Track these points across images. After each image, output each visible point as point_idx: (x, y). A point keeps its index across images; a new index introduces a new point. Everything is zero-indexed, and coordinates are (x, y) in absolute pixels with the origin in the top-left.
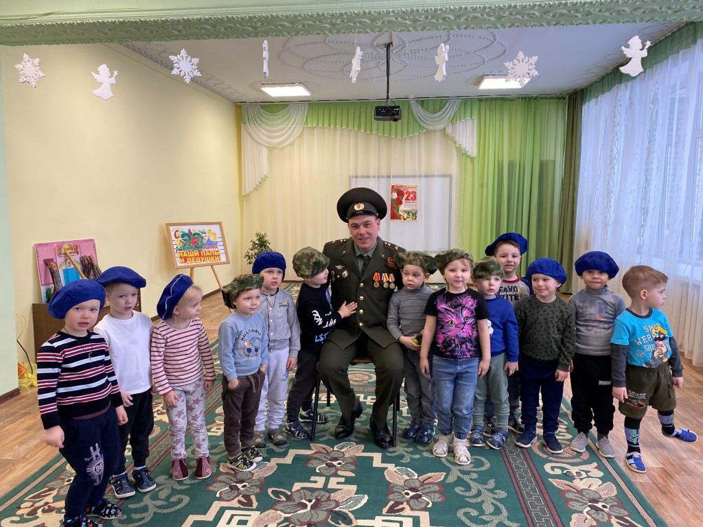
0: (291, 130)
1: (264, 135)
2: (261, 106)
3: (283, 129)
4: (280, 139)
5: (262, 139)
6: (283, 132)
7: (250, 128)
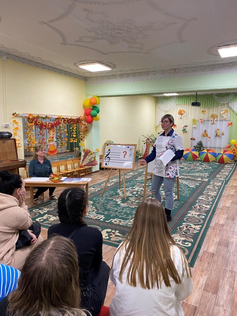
0: (172, 105)
1: (163, 107)
2: (163, 98)
3: (169, 105)
4: (168, 109)
5: (162, 108)
6: (169, 106)
7: (159, 105)
